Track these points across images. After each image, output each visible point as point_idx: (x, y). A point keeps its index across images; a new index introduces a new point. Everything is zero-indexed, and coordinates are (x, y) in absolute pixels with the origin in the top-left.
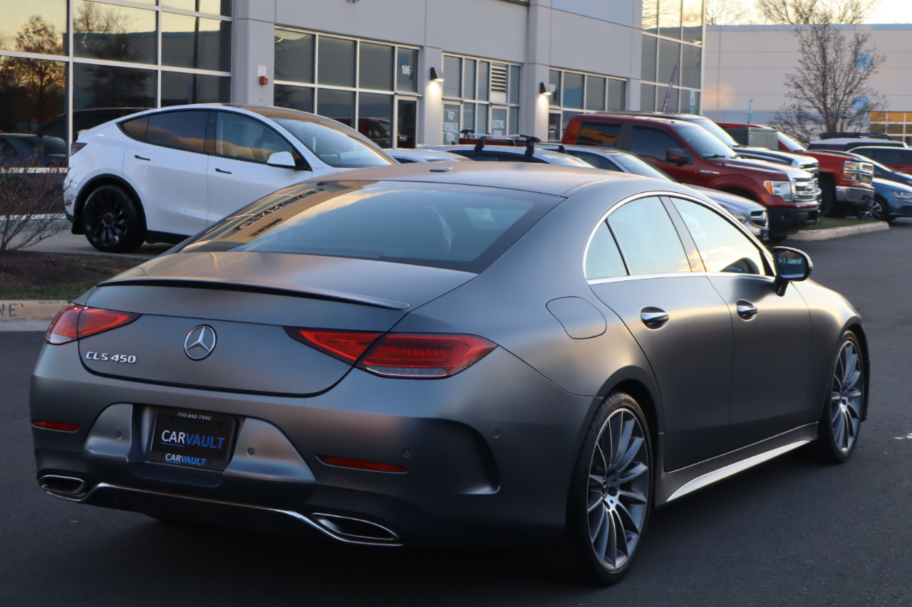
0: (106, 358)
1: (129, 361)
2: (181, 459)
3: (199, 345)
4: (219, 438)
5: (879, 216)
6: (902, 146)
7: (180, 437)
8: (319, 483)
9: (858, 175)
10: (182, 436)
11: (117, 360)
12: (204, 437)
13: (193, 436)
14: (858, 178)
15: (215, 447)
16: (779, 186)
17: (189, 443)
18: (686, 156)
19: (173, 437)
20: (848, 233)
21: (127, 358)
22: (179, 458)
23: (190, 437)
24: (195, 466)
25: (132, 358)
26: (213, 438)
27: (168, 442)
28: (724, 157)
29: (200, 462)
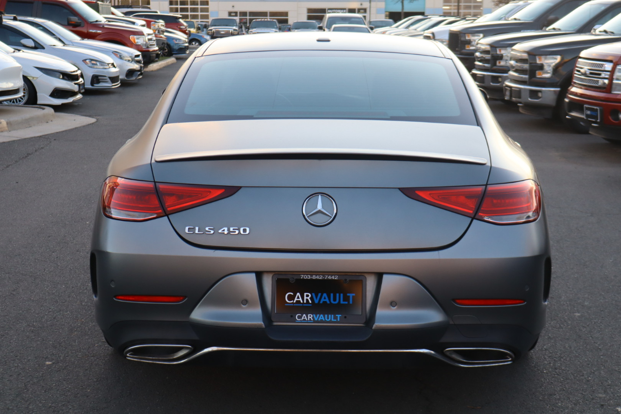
0: (212, 232)
1: (242, 232)
2: (313, 318)
3: (319, 212)
4: (348, 295)
5: (166, 54)
6: (156, 12)
7: (305, 298)
8: (451, 322)
9: (159, 31)
10: (307, 296)
11: (226, 232)
12: (332, 295)
13: (320, 294)
14: (159, 32)
15: (346, 303)
16: (138, 39)
17: (316, 301)
18: (79, 21)
19: (298, 298)
20: (163, 66)
21: (239, 230)
22: (310, 316)
23: (316, 297)
24: (331, 322)
25: (245, 230)
26: (342, 295)
27: (293, 303)
28: (101, 21)
29: (336, 318)
